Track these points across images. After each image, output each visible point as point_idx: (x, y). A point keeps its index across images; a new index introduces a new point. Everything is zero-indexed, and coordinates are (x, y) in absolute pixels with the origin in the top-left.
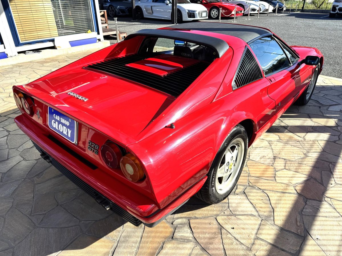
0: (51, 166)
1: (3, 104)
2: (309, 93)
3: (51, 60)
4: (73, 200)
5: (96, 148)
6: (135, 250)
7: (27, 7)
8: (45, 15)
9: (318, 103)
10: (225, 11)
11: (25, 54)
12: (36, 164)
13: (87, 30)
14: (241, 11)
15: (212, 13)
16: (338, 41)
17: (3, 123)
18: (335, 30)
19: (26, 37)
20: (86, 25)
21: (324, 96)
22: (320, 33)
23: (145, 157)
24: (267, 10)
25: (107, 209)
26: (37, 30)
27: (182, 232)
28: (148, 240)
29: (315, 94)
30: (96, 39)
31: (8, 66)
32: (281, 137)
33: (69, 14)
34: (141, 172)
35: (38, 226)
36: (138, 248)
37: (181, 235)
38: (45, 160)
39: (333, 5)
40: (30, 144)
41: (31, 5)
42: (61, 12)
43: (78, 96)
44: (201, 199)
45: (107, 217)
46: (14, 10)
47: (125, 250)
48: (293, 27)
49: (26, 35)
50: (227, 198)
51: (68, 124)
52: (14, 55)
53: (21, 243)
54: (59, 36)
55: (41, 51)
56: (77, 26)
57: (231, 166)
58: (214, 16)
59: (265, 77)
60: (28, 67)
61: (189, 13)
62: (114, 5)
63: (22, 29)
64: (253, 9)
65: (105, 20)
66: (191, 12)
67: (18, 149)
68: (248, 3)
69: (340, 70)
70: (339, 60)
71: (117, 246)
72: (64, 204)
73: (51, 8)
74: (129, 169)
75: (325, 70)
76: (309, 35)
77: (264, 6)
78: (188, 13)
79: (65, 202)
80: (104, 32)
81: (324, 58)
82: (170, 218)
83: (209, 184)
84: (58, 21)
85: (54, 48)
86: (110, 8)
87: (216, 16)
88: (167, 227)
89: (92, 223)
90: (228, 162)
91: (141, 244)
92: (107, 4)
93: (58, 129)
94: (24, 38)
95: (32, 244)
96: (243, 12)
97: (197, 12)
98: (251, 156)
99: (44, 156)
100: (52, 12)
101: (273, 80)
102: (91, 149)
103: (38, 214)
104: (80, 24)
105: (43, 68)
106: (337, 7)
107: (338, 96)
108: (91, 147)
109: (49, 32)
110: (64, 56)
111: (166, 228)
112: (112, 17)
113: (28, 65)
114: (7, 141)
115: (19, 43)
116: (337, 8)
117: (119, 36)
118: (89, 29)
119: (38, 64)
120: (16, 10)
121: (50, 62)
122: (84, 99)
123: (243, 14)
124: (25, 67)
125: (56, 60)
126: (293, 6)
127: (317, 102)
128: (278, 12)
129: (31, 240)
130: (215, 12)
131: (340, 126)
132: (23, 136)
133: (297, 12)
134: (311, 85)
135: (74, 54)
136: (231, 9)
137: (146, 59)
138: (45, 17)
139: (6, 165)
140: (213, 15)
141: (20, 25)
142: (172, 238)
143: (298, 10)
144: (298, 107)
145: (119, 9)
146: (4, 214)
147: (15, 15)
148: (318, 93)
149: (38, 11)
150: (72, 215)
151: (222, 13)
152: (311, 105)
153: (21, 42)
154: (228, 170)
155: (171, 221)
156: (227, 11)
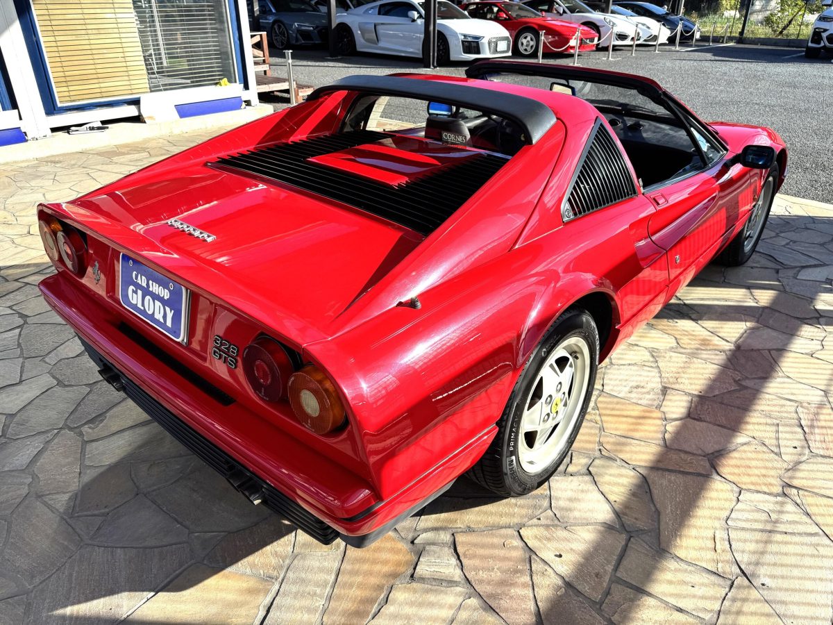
0: (124, 399)
1: (13, 250)
2: (751, 237)
3: (130, 150)
4: (175, 482)
5: (232, 352)
6: (320, 603)
7: (77, 22)
8: (118, 40)
9: (774, 260)
10: (552, 39)
11: (68, 133)
12: (88, 394)
13: (220, 79)
14: (592, 40)
15: (522, 44)
16: (826, 114)
17: (11, 296)
18: (819, 87)
19: (72, 93)
20: (218, 67)
21: (787, 244)
22: (783, 93)
23: (349, 375)
24: (655, 38)
25: (256, 502)
26: (100, 76)
27: (435, 562)
28: (352, 579)
29: (767, 238)
30: (241, 101)
31: (27, 161)
32: (682, 341)
33: (176, 39)
34: (337, 411)
35: (90, 542)
36: (330, 598)
37: (432, 570)
38: (110, 383)
39: (815, 29)
40: (76, 346)
41: (86, 16)
42: (156, 35)
43: (191, 229)
44: (483, 483)
45: (256, 524)
46: (44, 28)
47: (297, 603)
48: (717, 78)
49: (71, 88)
50: (546, 484)
51: (166, 294)
52: (42, 136)
53: (47, 581)
54: (151, 91)
55: (107, 128)
56: (194, 69)
57: (556, 404)
58: (526, 50)
59: (643, 194)
60: (74, 165)
61: (466, 41)
62: (286, 18)
63: (62, 74)
64: (620, 35)
65: (262, 55)
66: (469, 40)
67: (47, 359)
68: (608, 21)
69: (827, 182)
70: (826, 159)
71: (277, 593)
72: (153, 491)
73: (134, 25)
74: (310, 403)
75: (793, 182)
76: (756, 99)
77: (648, 28)
78: (463, 41)
79: (155, 487)
80: (259, 83)
81: (790, 154)
82: (409, 530)
83: (502, 447)
84: (151, 55)
85: (138, 119)
86: (276, 27)
87: (530, 51)
88: (401, 549)
89: (218, 538)
90: (550, 396)
91: (335, 591)
92: (268, 17)
93: (142, 308)
94: (67, 94)
95: (73, 585)
96: (596, 41)
97: (485, 42)
98: (608, 385)
99: (108, 375)
100: (137, 35)
101: (661, 201)
102: (220, 355)
103: (89, 513)
104: (202, 64)
105: (110, 167)
106: (823, 32)
107: (822, 245)
108: (220, 351)
109: (128, 83)
110: (161, 141)
111: (397, 551)
112: (279, 49)
113: (74, 159)
114: (19, 340)
115: (54, 107)
116: (824, 35)
117: (297, 95)
118: (225, 76)
119: (100, 157)
120: (50, 28)
121: (128, 154)
122: (205, 235)
123: (597, 47)
124: (68, 165)
125: (144, 150)
126: (718, 29)
127: (772, 258)
128: (681, 44)
129: (71, 575)
130: (528, 41)
131: (825, 317)
132: (59, 328)
133: (726, 43)
134: (756, 216)
135: (186, 135)
136: (567, 33)
137: (357, 147)
138: (120, 45)
139: (16, 397)
140: (524, 47)
141: (59, 64)
142: (412, 576)
143: (731, 39)
144: (723, 269)
145: (299, 31)
146: (8, 512)
147: (47, 39)
148: (774, 237)
149: (102, 31)
150: (173, 518)
151: (544, 43)
152: (755, 265)
153: (59, 105)
154: (548, 415)
155: (410, 537)
156: (557, 38)
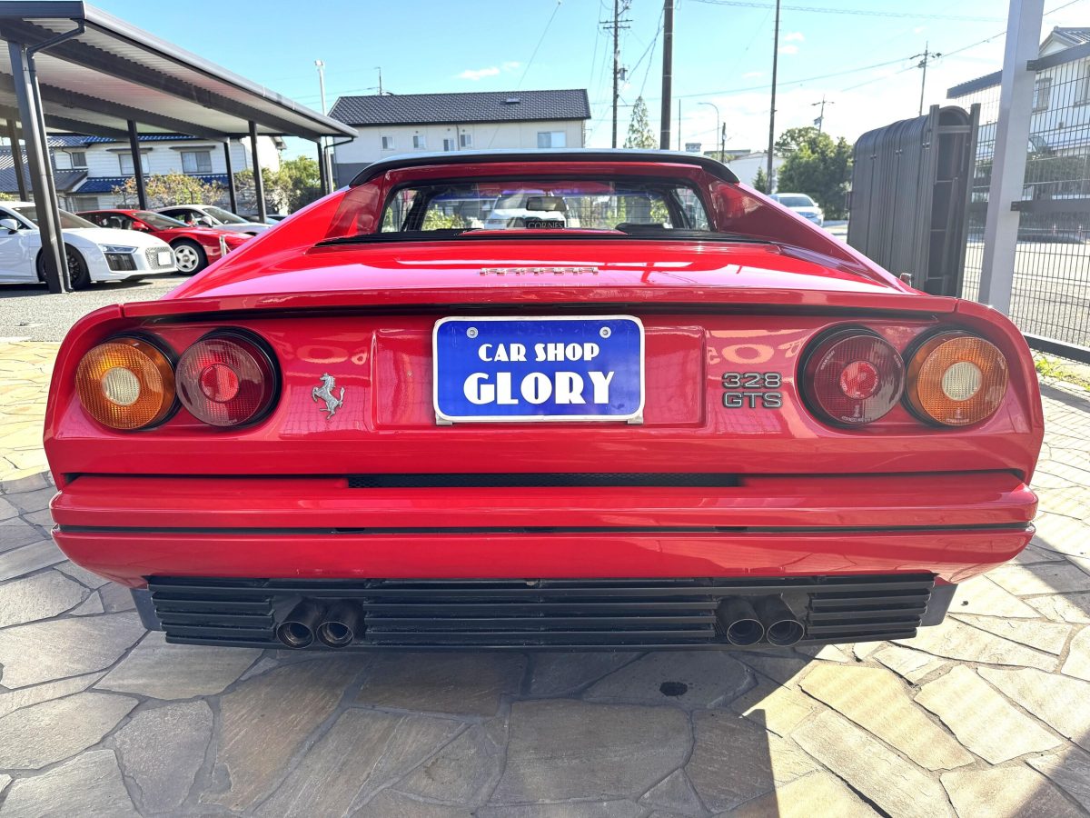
6: (894, 757)
15: (191, 253)
28: (877, 719)
36: (892, 747)
37: (914, 668)
58: (185, 266)
61: (112, 254)
66: (116, 252)
71: (843, 780)
78: (106, 254)
87: (191, 268)
89: (680, 779)
91: (884, 739)
97: (140, 253)
111: (864, 673)
130: (187, 256)
140: (182, 263)
142: (910, 684)
